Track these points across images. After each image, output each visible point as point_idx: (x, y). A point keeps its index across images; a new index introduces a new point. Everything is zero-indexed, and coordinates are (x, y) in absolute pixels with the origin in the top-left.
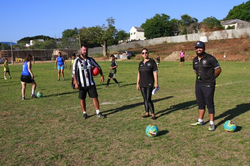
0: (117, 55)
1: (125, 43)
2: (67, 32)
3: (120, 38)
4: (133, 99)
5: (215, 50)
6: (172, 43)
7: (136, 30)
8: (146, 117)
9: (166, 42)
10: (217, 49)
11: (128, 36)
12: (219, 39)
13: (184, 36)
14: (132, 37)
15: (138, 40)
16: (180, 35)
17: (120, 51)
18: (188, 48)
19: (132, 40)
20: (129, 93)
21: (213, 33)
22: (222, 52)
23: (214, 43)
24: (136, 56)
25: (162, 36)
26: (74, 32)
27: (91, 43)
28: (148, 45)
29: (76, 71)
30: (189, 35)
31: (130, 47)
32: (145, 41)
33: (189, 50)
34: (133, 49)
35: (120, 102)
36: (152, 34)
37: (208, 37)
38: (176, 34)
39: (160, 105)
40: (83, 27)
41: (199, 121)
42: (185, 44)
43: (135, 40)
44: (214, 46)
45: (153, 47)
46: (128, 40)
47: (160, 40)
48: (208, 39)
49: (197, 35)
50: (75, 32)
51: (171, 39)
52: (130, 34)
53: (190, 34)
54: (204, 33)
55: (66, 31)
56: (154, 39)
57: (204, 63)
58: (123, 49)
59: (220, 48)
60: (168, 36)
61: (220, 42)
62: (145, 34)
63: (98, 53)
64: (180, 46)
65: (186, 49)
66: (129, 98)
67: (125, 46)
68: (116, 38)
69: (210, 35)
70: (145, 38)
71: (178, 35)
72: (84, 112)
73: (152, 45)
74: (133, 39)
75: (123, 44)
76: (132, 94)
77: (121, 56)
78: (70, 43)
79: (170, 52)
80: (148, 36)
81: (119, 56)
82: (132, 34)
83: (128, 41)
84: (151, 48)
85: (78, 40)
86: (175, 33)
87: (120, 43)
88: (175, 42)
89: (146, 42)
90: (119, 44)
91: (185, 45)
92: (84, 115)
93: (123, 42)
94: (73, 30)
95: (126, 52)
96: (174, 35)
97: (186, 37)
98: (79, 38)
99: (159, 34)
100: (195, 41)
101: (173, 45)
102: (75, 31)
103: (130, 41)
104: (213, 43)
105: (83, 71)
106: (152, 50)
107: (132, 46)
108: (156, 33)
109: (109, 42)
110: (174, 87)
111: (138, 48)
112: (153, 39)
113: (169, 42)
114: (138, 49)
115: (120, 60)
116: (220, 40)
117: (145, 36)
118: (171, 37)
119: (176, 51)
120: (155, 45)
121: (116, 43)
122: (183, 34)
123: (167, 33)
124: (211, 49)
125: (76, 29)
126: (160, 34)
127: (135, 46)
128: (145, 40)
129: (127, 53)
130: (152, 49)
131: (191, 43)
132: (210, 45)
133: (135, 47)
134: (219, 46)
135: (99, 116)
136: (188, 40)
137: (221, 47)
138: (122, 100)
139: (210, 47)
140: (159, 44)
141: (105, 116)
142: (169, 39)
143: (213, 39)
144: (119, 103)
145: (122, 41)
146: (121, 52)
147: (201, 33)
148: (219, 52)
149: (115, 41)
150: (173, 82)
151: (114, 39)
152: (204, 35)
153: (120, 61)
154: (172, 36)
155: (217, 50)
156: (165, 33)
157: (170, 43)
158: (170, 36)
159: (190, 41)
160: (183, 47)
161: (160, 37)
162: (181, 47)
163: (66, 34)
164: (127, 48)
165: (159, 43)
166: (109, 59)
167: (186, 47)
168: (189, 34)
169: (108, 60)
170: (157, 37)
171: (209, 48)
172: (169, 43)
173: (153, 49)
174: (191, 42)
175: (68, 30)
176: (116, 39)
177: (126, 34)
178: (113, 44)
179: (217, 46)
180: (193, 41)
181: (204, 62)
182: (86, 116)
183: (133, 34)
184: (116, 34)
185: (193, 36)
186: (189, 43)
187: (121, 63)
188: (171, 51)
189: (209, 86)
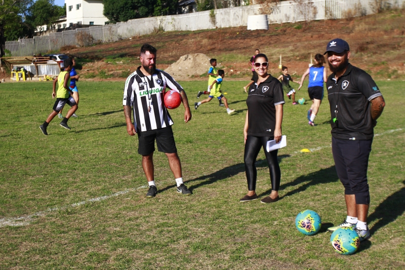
0: (32, 67)
1: (53, 33)
3: (39, 17)
4: (82, 203)
5: (287, 50)
6: (175, 31)
9: (161, 29)
10: (291, 48)
11: (61, 13)
12: (294, 22)
13: (208, 13)
14: (72, 18)
15: (89, 24)
16: (197, 11)
17: (40, 55)
18: (219, 46)
19: (71, 24)
20: (68, 184)
21: (278, 5)
22: (303, 55)
23: (284, 32)
24: (83, 67)
25: (150, 13)
28: (116, 39)
30: (218, 12)
31: (67, 44)
32: (107, 26)
33: (220, 50)
34: (76, 48)
35: (43, 216)
36: (123, 7)
37: (266, 16)
38: (187, 8)
39: (163, 225)
41: (347, 220)
42: (209, 34)
43: (79, 25)
44: (283, 40)
45: (129, 43)
46: (62, 24)
47: (147, 24)
48: (267, 22)
49: (238, 10)
51: (174, 22)
52: (65, 8)
53: (222, 7)
54: (257, 7)
56: (130, 21)
57: (344, 87)
58: (49, 47)
59: (299, 44)
60: (165, 14)
61: (298, 28)
62: (105, 8)
64: (199, 39)
65: (213, 47)
66: (68, 200)
67: (53, 41)
68: (28, 17)
69: (271, 11)
70: (107, 20)
71: (190, 11)
73: (124, 36)
74: (75, 22)
75: (48, 34)
76: (78, 188)
77: (44, 68)
79: (172, 57)
80: (113, 14)
81: (37, 67)
82: (71, 8)
83: (62, 27)
84: (123, 44)
86: (184, 6)
87: (41, 32)
88: (184, 29)
89: (110, 29)
90: (36, 34)
91: (210, 38)
93: (48, 29)
95: (56, 58)
96: (181, 12)
97: (213, 16)
99: (142, 10)
100: (235, 27)
101: (180, 38)
103: (68, 26)
104: (279, 31)
106: (127, 51)
107: (72, 39)
108: (134, 7)
109: (9, 29)
110: (195, 160)
111: (89, 45)
112: (126, 20)
113: (169, 28)
114: (90, 49)
115: (40, 79)
116: (296, 23)
117: (106, 14)
118: (175, 17)
119: (189, 53)
120: (134, 38)
121: (28, 32)
122: (205, 9)
123: (163, 7)
124: (275, 47)
126: (146, 10)
127: (81, 40)
128: (106, 23)
129: (59, 60)
130: (124, 48)
131: (226, 33)
132: (274, 38)
133: (80, 43)
134: (295, 38)
136: (218, 25)
137: (300, 41)
138: (49, 209)
139: (272, 42)
140: (144, 36)
142: (169, 23)
143: (279, 22)
144: (38, 223)
145: (45, 27)
146: (43, 58)
147: (249, 7)
148: (297, 54)
149: (25, 28)
150: (191, 142)
151: (24, 20)
152: (258, 12)
153: (42, 83)
154: (175, 14)
155: (292, 50)
156: (157, 6)
157: (171, 32)
158: (172, 12)
159: (222, 27)
160: (205, 41)
161: (146, 15)
162: (200, 41)
164: (59, 46)
165: (142, 34)
166: (9, 76)
167: (214, 44)
168: (218, 8)
169: (7, 80)
170: (137, 16)
171: (270, 44)
172: (169, 32)
173: (128, 47)
174: (226, 29)
176: (30, 21)
177: (56, 7)
178: (21, 36)
179: (289, 40)
180: (230, 28)
181: (345, 84)
183: (75, 7)
184: (29, 10)
185: (228, 14)
186: (219, 33)
187: (43, 88)
188: (174, 53)
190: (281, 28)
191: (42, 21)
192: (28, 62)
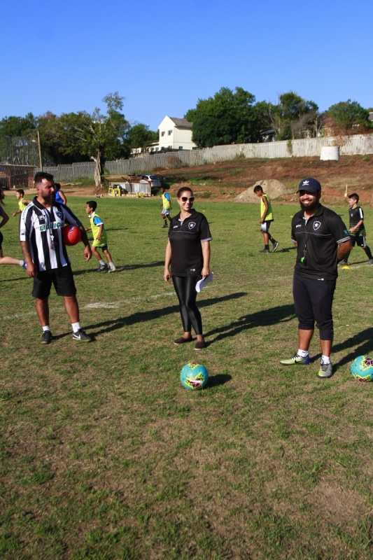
0: (126, 185)
1: (146, 155)
2: (9, 123)
3: (135, 141)
4: (158, 295)
5: (354, 180)
6: (255, 158)
7: (174, 125)
8: (183, 341)
9: (242, 156)
10: (358, 178)
11: (154, 137)
12: (364, 154)
13: (285, 143)
14: (164, 142)
15: (178, 148)
16: (276, 140)
17: (134, 175)
18: (292, 173)
19: (163, 148)
20: (149, 282)
21: (351, 138)
22: (368, 185)
23: (353, 163)
24: (171, 187)
25: (233, 140)
26: (26, 124)
27: (67, 152)
28: (201, 162)
29: (27, 234)
30: (295, 142)
31: (158, 165)
32: (195, 151)
33: (293, 177)
34: (166, 169)
35: (129, 303)
36: (210, 135)
37: (339, 148)
38: (268, 137)
39: (217, 314)
40: (48, 113)
41: (298, 354)
42: (285, 162)
43: (169, 149)
44: (352, 170)
45: (213, 167)
46: (155, 147)
47: (229, 150)
48: (339, 154)
49: (314, 141)
50: (28, 124)
51: (254, 150)
52: (158, 134)
53: (299, 138)
54: (331, 139)
55: (6, 121)
56: (215, 147)
57: (316, 228)
58: (142, 168)
59: (365, 175)
60: (247, 142)
61: (367, 160)
62: (193, 134)
63: (83, 175)
64: (275, 166)
65: (287, 174)
66: (148, 293)
67: (145, 162)
68: (125, 141)
69: (344, 143)
70: (194, 145)
71: (270, 140)
72: (45, 328)
73: (209, 161)
74: (166, 146)
75: (142, 156)
76: (156, 285)
77: (136, 187)
78: (15, 151)
79: (250, 181)
80: (200, 141)
81: (131, 185)
82: (163, 134)
83: (154, 150)
84: (208, 168)
85: (36, 144)
86: (265, 135)
87: (136, 154)
88: (263, 156)
89: (196, 154)
90: (132, 156)
91: (285, 165)
92: (45, 334)
93: (142, 151)
94: (23, 120)
95: (147, 178)
96: (261, 141)
97: (290, 146)
98: (37, 140)
99: (227, 137)
100: (309, 157)
101: (259, 164)
102: (28, 122)
103: (160, 150)
104: (349, 162)
105: (44, 235)
106: (210, 174)
107: (163, 162)
108: (220, 135)
109: (109, 151)
110: (253, 270)
111: (177, 168)
112: (211, 146)
113: (249, 155)
114: (177, 171)
115: (133, 196)
116: (365, 155)
117: (194, 140)
118: (255, 145)
119: (265, 179)
120: (217, 163)
121: (125, 154)
122: (283, 139)
123: (246, 135)
124: (344, 176)
125: (31, 116)
126: (231, 138)
127: (171, 162)
128: (193, 148)
129: (150, 180)
130: (208, 172)
131: (301, 162)
132: (344, 168)
133: (169, 165)
134: (363, 170)
135: (79, 337)
136: (294, 154)
137: (367, 172)
138: (134, 298)
139: (342, 172)
140: (227, 161)
141: (92, 337)
142: (250, 150)
143: (350, 154)
144: (125, 307)
145: (140, 149)
146: (136, 177)
147: (324, 138)
148: (363, 184)
149: (122, 150)
150: (252, 256)
151: (122, 143)
152: (331, 144)
153: (134, 199)
154: (256, 142)
155: (359, 181)
156: (240, 134)
157: (251, 159)
158: (253, 141)
159: (298, 156)
160: (280, 169)
161: (230, 143)
162: (276, 169)
163: (7, 127)
164: (150, 168)
165: (225, 159)
166: (107, 192)
167: (288, 171)
168: (295, 138)
169: (105, 196)
170: (222, 143)
171: (340, 174)
172: (249, 159)
173: (212, 171)
174: (300, 158)
175: (11, 118)
176: (127, 144)
177: (150, 132)
178: (118, 157)
179: (357, 171)
180: (305, 157)
181: (316, 225)
182: (50, 337)
183: (167, 133)
184: (127, 134)
185: (304, 144)
186: (294, 162)
187: (135, 204)
188: (252, 178)
189: (323, 279)
190: (351, 160)
191: (137, 144)
192: (123, 180)
